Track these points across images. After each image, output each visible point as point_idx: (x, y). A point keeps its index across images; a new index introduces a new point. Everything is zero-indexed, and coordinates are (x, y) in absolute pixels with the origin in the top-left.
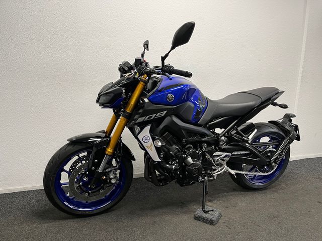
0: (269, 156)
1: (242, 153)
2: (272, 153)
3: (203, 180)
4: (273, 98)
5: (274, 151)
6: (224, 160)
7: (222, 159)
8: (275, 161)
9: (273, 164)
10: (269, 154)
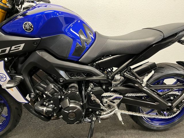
0: (171, 100)
1: (137, 95)
2: (176, 97)
3: (90, 120)
4: (180, 34)
5: (178, 95)
6: (114, 103)
7: (111, 101)
8: (177, 107)
9: (175, 109)
10: (172, 98)
